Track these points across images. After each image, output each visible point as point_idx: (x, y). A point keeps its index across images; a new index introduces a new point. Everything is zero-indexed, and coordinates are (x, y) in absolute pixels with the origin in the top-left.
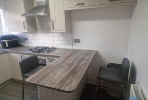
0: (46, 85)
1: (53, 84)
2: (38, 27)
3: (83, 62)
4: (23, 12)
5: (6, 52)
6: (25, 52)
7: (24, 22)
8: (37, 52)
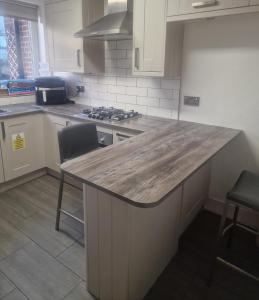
0: (95, 182)
1: (111, 182)
2: (108, 63)
3: (196, 150)
4: (79, 27)
5: (42, 112)
6: (75, 116)
7: (79, 51)
8: (98, 118)
